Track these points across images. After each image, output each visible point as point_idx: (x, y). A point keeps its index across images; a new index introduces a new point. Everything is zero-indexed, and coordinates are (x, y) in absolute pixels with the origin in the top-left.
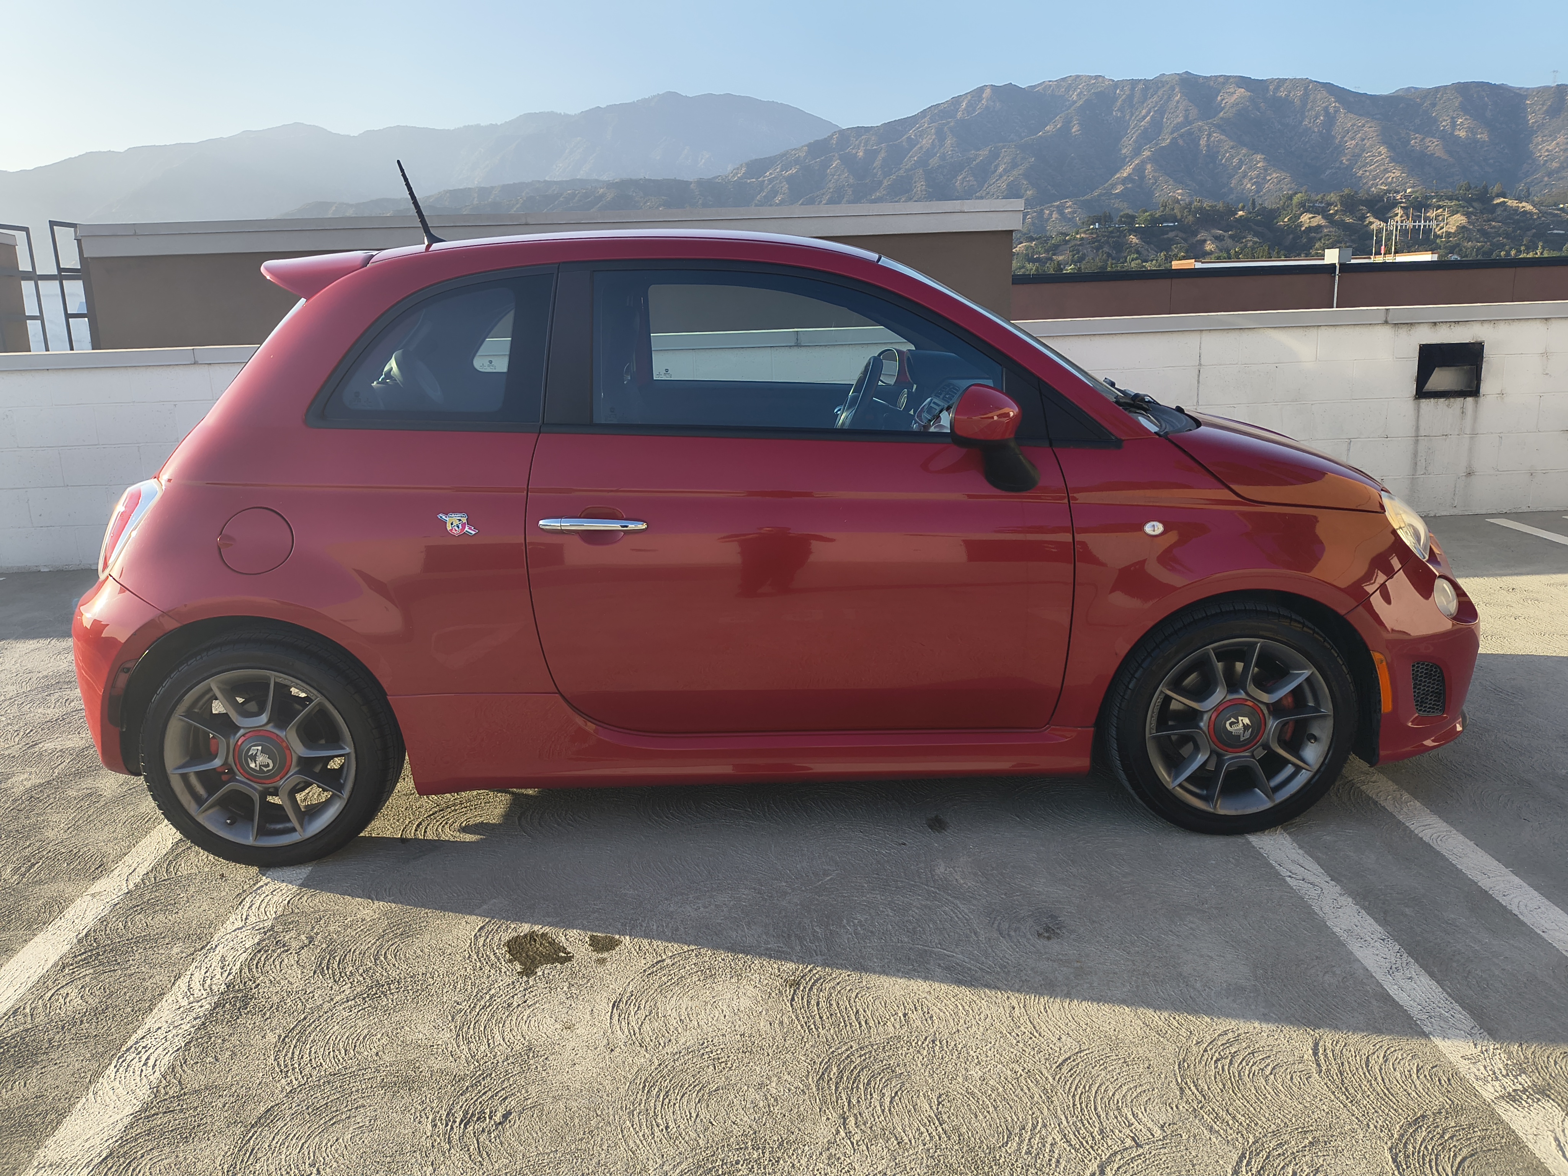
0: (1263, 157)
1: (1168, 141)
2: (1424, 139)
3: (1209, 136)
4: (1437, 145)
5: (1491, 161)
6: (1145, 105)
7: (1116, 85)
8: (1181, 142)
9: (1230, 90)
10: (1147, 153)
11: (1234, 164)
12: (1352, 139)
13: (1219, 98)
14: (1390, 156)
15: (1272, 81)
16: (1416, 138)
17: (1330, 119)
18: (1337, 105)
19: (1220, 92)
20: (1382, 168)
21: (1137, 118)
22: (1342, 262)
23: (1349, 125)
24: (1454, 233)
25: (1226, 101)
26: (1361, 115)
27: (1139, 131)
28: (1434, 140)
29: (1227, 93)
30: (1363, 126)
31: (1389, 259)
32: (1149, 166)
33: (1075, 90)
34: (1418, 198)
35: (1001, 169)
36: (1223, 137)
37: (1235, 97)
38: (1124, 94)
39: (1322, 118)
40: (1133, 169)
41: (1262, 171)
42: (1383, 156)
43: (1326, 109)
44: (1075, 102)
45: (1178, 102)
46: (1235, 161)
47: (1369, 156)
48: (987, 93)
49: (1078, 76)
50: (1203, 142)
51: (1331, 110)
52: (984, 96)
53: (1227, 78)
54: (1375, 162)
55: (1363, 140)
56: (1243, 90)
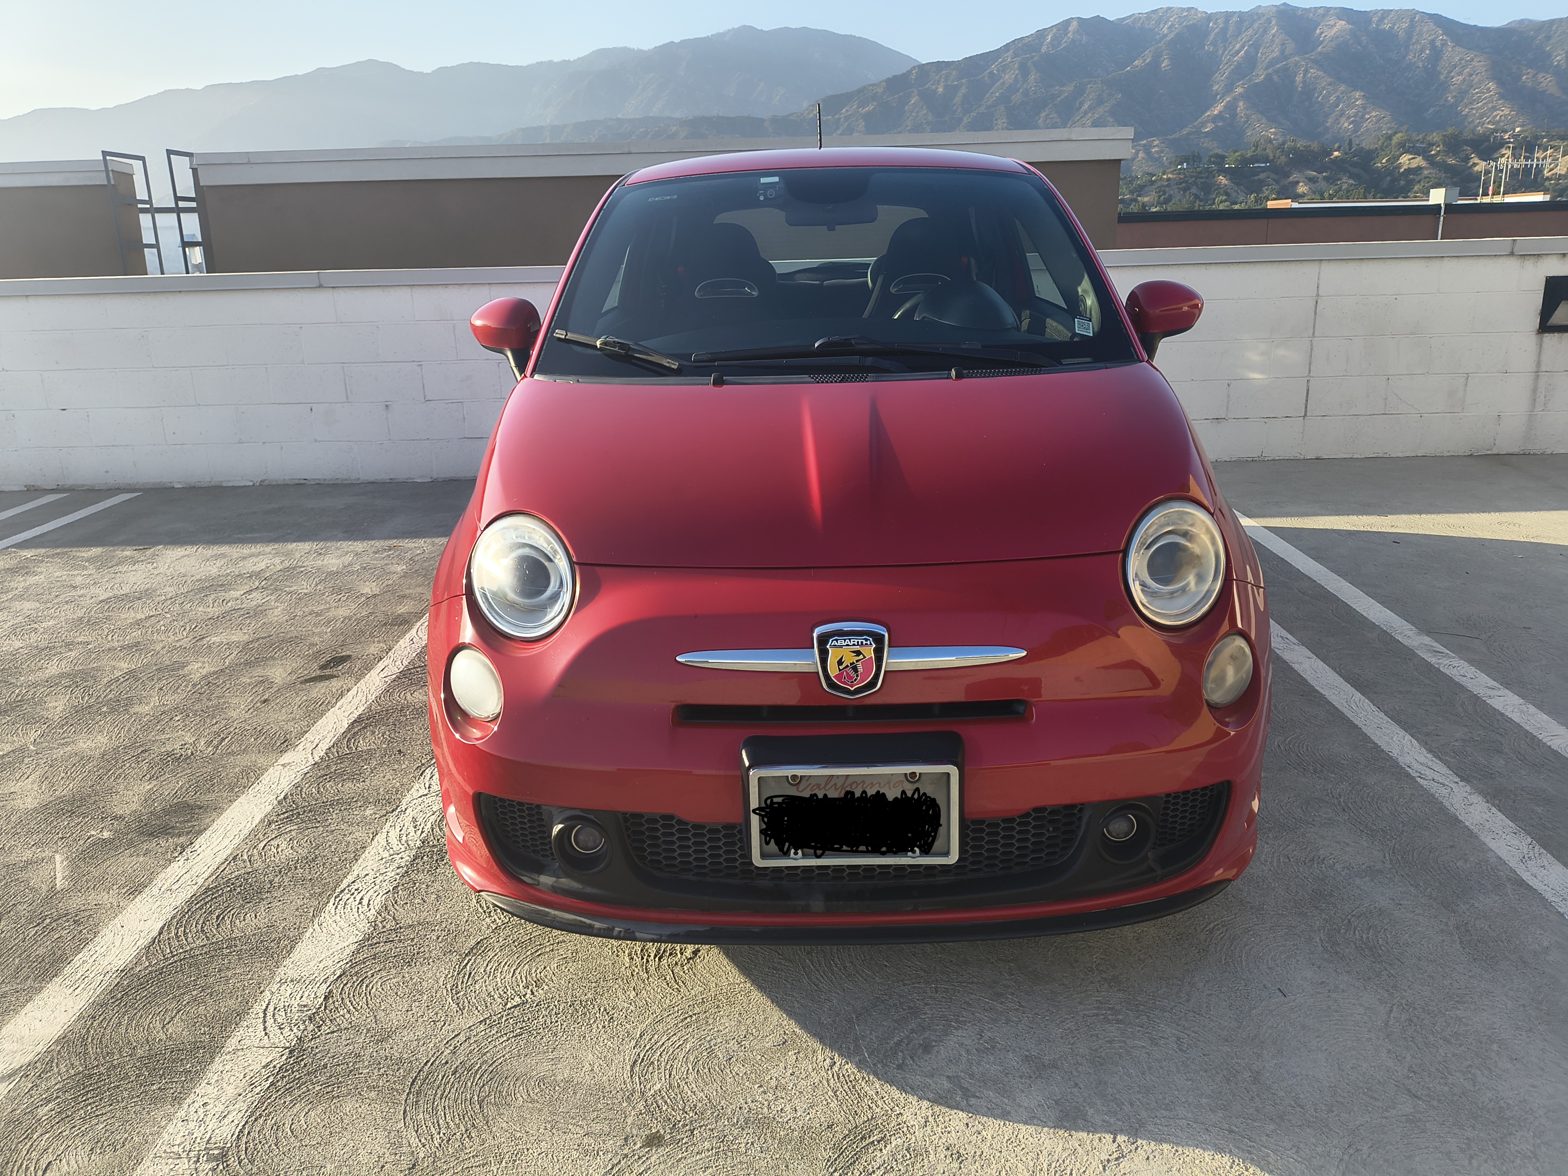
0: (1362, 94)
1: (1263, 77)
2: (1536, 74)
3: (1306, 72)
4: (1550, 81)
6: (1239, 39)
7: (1209, 17)
8: (1275, 78)
9: (1330, 23)
10: (1239, 90)
11: (1331, 102)
12: (1460, 74)
13: (1318, 31)
14: (1499, 93)
15: (1376, 12)
16: (1528, 74)
17: (1437, 54)
18: (1445, 38)
19: (1319, 24)
20: (1490, 106)
21: (1231, 53)
22: (1448, 202)
23: (1457, 59)
24: (1564, 175)
25: (1325, 34)
26: (1469, 49)
27: (1232, 67)
28: (1548, 76)
29: (1326, 25)
30: (1472, 60)
31: (1497, 199)
32: (1241, 104)
33: (1166, 23)
34: (1527, 137)
35: (1086, 106)
36: (1320, 73)
37: (1335, 29)
38: (1217, 27)
39: (1427, 52)
40: (1225, 107)
41: (1361, 109)
42: (1491, 93)
43: (1433, 42)
44: (1165, 36)
45: (1274, 36)
46: (1333, 98)
47: (1477, 93)
48: (1074, 25)
49: (1169, 8)
50: (1299, 78)
51: (1438, 44)
52: (1070, 29)
53: (1328, 9)
54: (1483, 100)
55: (1471, 75)
56: (1344, 22)
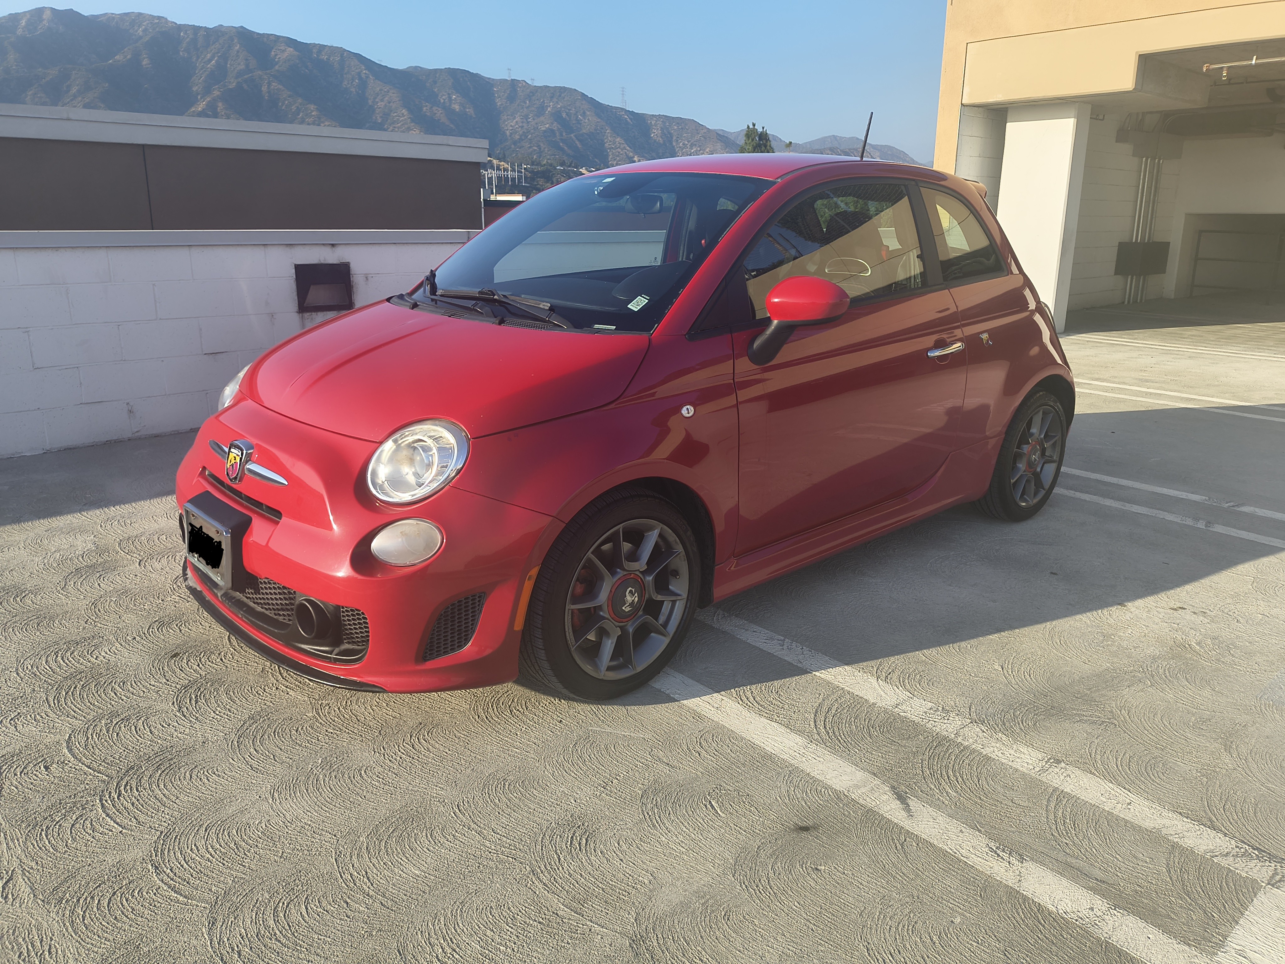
0: (316, 107)
1: (234, 84)
2: (432, 107)
3: (269, 84)
4: (441, 113)
5: (478, 130)
6: (209, 50)
7: (180, 27)
8: (245, 86)
9: (281, 48)
10: (216, 93)
11: (293, 110)
12: (382, 100)
13: (273, 53)
14: (410, 118)
15: (315, 45)
16: (426, 106)
17: (363, 84)
18: (367, 72)
19: (273, 48)
20: (406, 126)
21: (203, 61)
23: (378, 89)
25: (279, 56)
26: (385, 83)
27: (207, 72)
28: (439, 109)
29: (279, 50)
30: (388, 92)
32: (220, 104)
33: (139, 26)
35: (74, 90)
36: (280, 87)
37: (286, 54)
38: (188, 37)
39: (357, 81)
40: (207, 105)
41: (316, 119)
42: (405, 117)
43: (359, 74)
44: (141, 38)
45: (238, 52)
46: (294, 108)
47: (396, 116)
48: (47, 15)
49: (140, 14)
50: (264, 89)
51: (363, 76)
52: (44, 17)
53: (278, 37)
54: (401, 121)
55: (389, 103)
56: (292, 49)
